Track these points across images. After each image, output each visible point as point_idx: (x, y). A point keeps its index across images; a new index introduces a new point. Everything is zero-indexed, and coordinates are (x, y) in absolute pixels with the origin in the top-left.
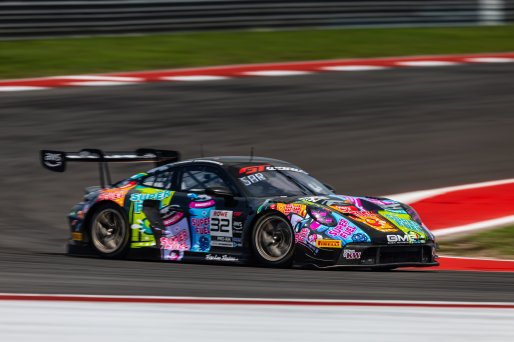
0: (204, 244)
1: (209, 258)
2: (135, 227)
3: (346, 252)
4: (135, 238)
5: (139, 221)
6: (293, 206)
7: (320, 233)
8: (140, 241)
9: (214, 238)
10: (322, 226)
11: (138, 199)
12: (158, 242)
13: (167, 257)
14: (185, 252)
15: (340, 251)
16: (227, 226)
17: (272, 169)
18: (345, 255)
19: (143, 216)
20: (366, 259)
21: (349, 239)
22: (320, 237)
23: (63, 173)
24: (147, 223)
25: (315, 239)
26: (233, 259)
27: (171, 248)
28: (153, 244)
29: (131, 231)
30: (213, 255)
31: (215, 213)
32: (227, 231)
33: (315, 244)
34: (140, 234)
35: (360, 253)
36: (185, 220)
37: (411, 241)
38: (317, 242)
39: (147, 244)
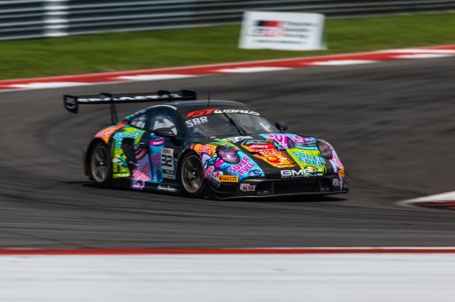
0: (159, 177)
1: (160, 188)
2: (115, 160)
3: (242, 185)
4: (115, 171)
5: (118, 156)
6: (207, 146)
7: (221, 170)
8: (119, 173)
9: (164, 171)
10: (225, 164)
11: (119, 137)
12: (131, 173)
13: (135, 186)
14: (146, 182)
15: (238, 185)
16: (170, 161)
17: (220, 112)
18: (241, 188)
19: (121, 151)
20: (262, 191)
21: (246, 174)
22: (221, 173)
23: (77, 115)
24: (125, 157)
25: (218, 174)
26: (173, 190)
27: (138, 179)
28: (128, 175)
29: (112, 164)
30: (162, 186)
31: (164, 151)
32: (170, 166)
33: (217, 179)
34: (118, 167)
35: (254, 187)
36: (147, 156)
37: (306, 175)
38: (219, 177)
39: (124, 175)
